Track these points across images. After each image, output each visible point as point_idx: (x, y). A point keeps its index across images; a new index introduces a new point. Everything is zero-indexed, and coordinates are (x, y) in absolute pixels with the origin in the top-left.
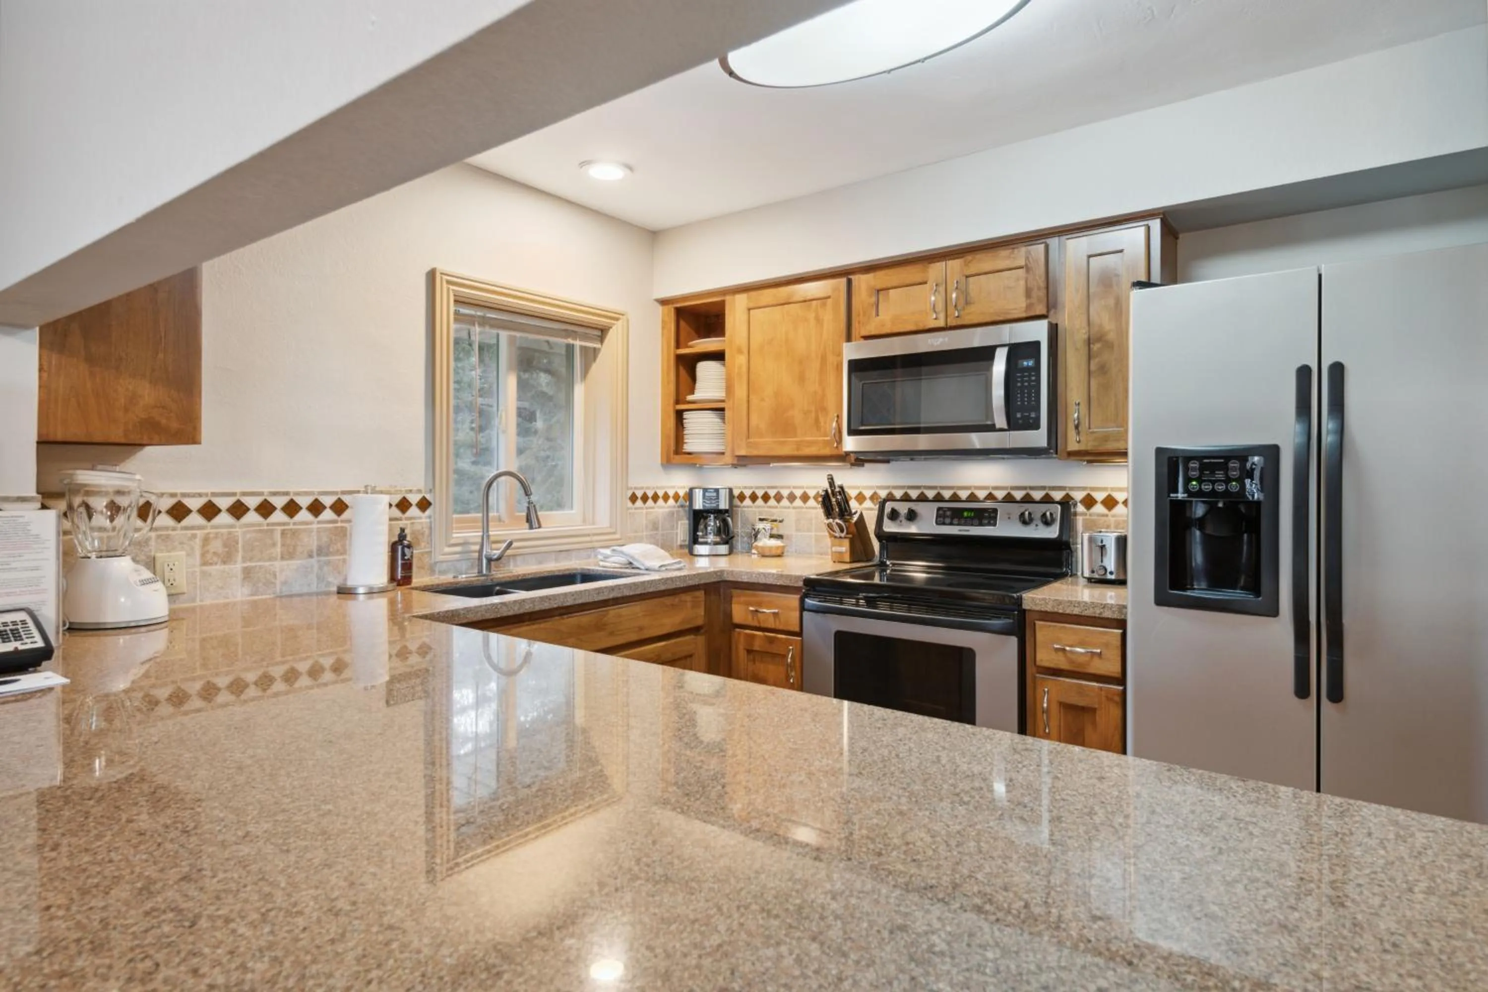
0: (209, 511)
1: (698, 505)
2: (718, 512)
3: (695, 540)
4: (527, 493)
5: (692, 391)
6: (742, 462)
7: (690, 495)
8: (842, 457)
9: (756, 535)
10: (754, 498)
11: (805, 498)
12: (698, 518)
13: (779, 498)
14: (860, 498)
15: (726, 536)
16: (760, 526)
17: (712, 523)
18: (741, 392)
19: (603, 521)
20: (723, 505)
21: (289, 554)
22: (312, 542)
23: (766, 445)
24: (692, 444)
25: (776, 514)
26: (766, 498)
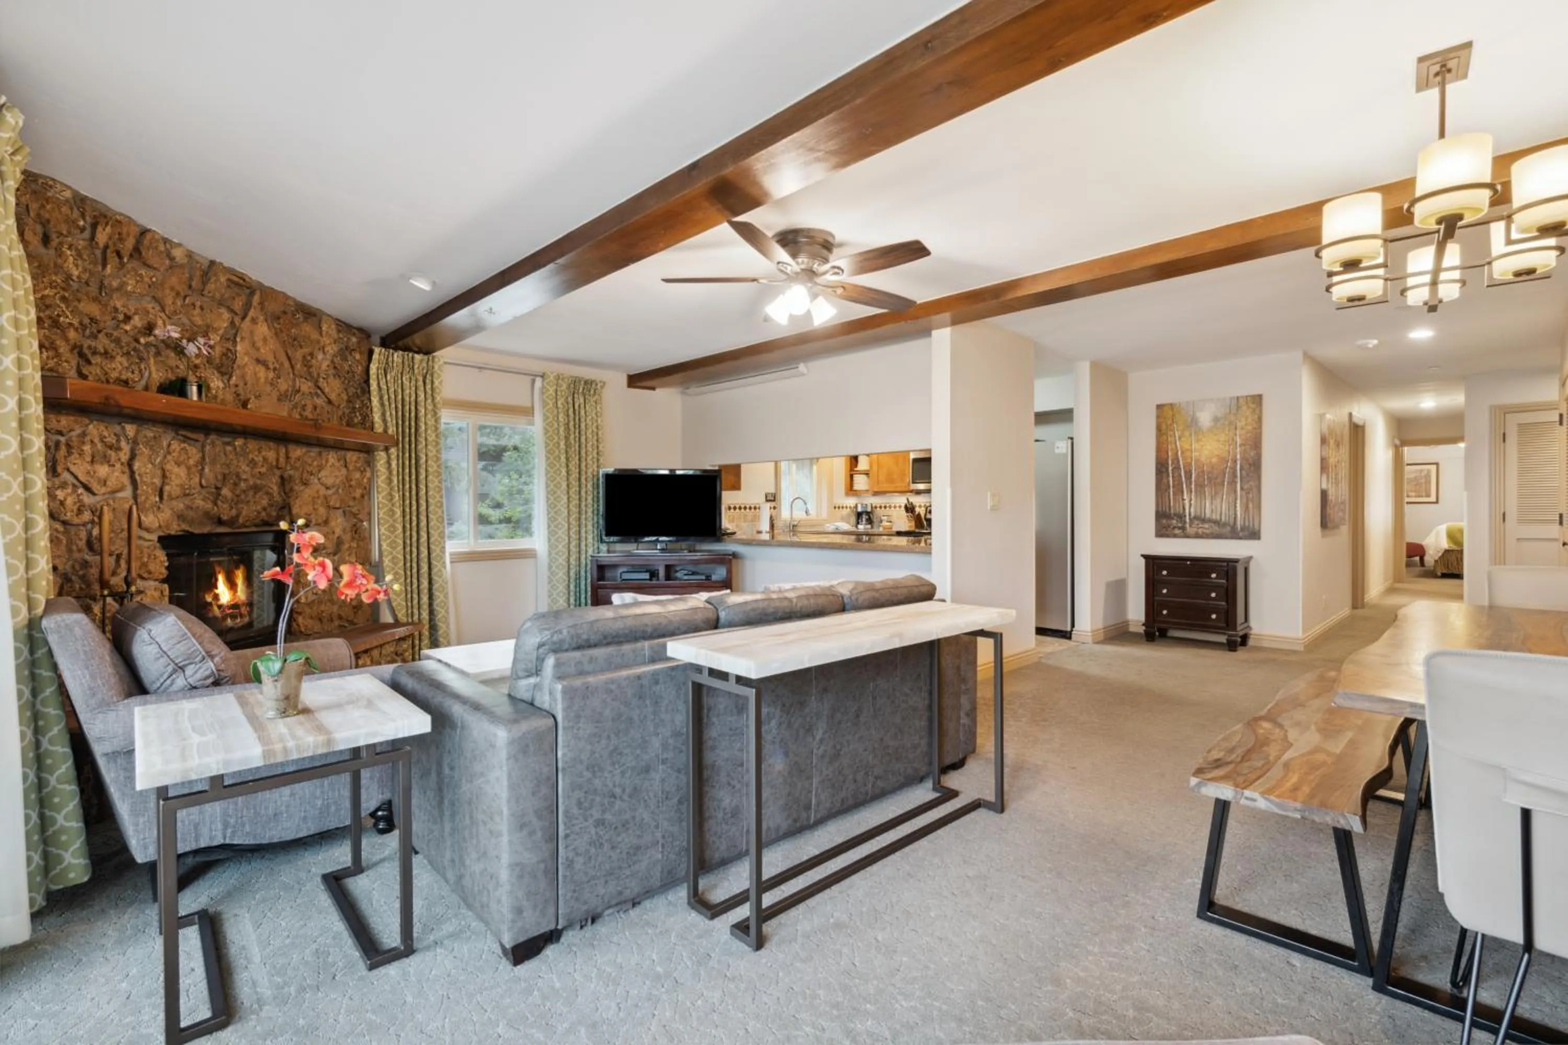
0: (735, 508)
1: (860, 509)
2: (868, 513)
3: (858, 523)
4: (805, 504)
5: (856, 466)
6: (876, 494)
7: (856, 507)
8: (911, 491)
9: (881, 521)
10: (881, 507)
11: (900, 507)
12: (859, 515)
13: (890, 507)
14: (920, 506)
15: (870, 521)
16: (883, 518)
17: (865, 517)
18: (875, 467)
19: (824, 515)
20: (869, 509)
21: (745, 521)
22: (749, 518)
23: (885, 487)
24: (856, 487)
25: (890, 513)
26: (885, 507)
